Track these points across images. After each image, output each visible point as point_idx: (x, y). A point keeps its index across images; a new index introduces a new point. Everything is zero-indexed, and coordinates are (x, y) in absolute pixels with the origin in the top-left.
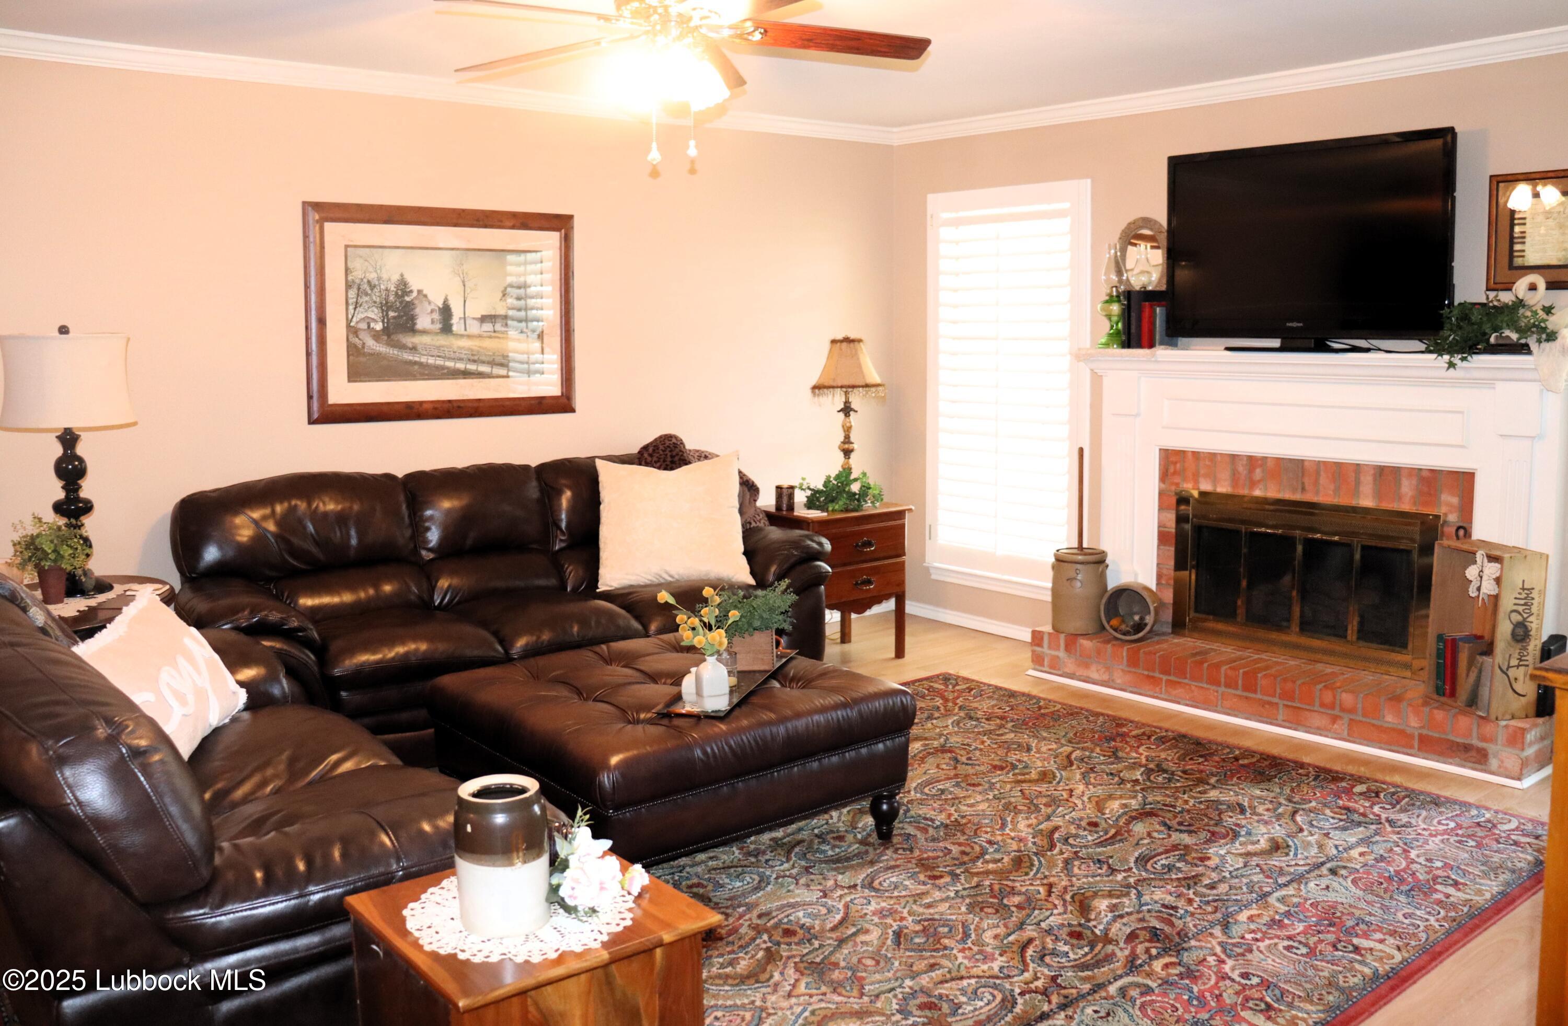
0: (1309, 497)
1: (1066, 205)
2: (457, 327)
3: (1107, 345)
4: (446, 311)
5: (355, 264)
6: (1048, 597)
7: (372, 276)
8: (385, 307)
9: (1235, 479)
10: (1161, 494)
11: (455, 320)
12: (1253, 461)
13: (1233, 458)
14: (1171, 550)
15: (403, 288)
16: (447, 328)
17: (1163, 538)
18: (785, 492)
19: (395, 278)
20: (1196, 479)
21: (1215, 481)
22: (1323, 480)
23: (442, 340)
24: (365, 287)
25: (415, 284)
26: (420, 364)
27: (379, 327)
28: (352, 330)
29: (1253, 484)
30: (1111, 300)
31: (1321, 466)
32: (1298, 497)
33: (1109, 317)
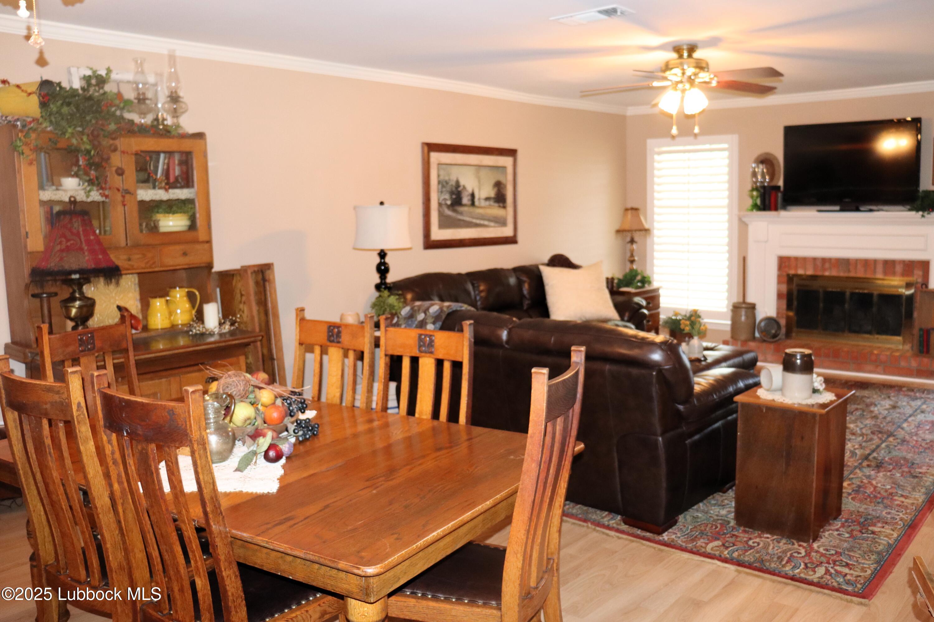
0: (852, 274)
1: (725, 146)
2: (477, 203)
3: (752, 210)
4: (473, 195)
5: (442, 173)
6: (729, 328)
7: (447, 178)
8: (452, 193)
9: (815, 267)
10: (779, 277)
11: (476, 200)
12: (824, 260)
13: (815, 259)
14: (784, 302)
15: (458, 184)
16: (473, 204)
17: (780, 296)
18: (609, 281)
19: (455, 179)
20: (796, 268)
21: (805, 269)
22: (859, 266)
23: (471, 209)
24: (444, 184)
25: (462, 182)
26: (463, 221)
27: (449, 202)
28: (440, 205)
29: (825, 270)
30: (753, 190)
31: (857, 261)
32: (846, 275)
33: (752, 197)
